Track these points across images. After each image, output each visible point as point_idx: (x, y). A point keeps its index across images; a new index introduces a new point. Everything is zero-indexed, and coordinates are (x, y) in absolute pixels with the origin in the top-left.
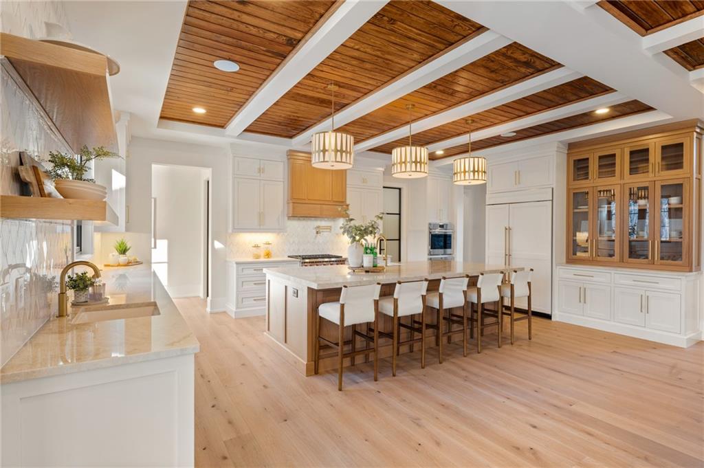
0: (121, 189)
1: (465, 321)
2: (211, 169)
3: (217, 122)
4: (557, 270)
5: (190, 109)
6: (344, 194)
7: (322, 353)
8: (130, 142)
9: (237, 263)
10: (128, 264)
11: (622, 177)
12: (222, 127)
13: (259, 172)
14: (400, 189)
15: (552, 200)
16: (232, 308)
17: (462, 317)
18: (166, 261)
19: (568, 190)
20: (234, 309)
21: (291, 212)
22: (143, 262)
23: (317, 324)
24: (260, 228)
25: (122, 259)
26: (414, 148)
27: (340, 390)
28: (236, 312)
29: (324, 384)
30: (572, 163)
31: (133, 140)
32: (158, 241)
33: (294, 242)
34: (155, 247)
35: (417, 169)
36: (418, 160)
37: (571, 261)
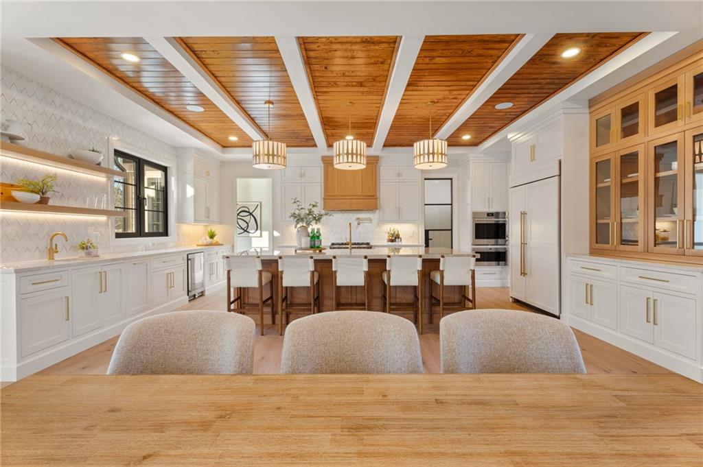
0: (191, 196)
4: (570, 263)
5: (228, 139)
6: (375, 188)
14: (451, 179)
15: (560, 175)
19: (592, 159)
30: (594, 124)
35: (350, 160)
36: (350, 152)
37: (594, 252)
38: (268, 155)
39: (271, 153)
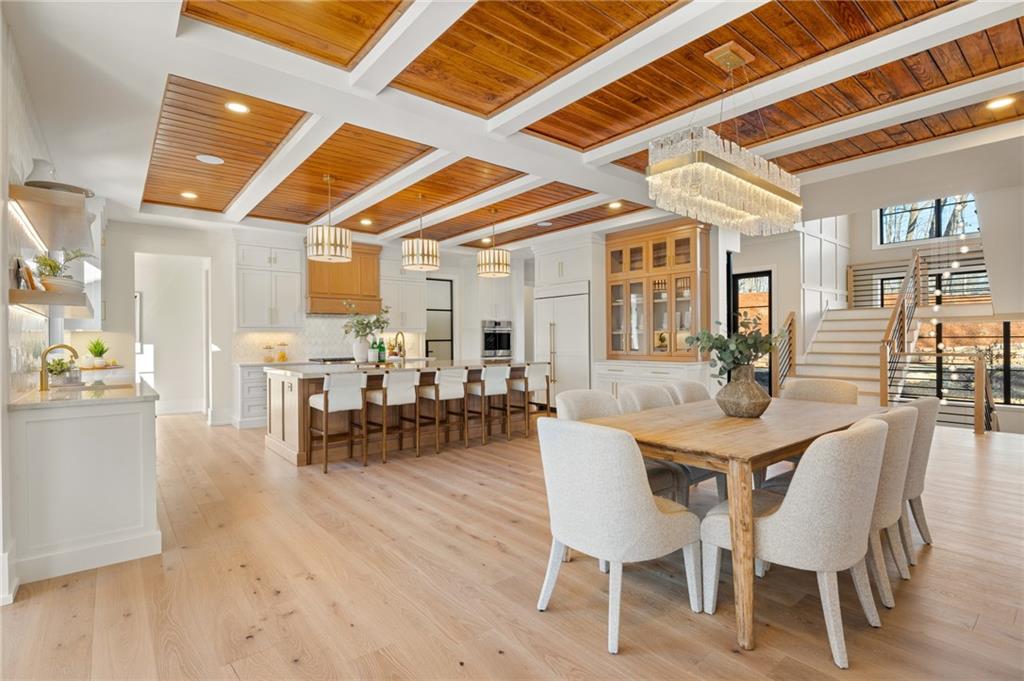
0: (95, 282)
1: (483, 416)
2: (210, 258)
3: (213, 205)
4: (596, 367)
5: (179, 194)
6: (377, 287)
7: (315, 444)
8: (107, 227)
9: (242, 366)
10: (105, 367)
11: (648, 271)
12: (221, 211)
13: (270, 261)
14: (451, 281)
15: (589, 294)
16: (237, 419)
17: (480, 413)
18: (152, 370)
19: (608, 282)
20: (239, 419)
21: (309, 308)
22: (124, 364)
23: (309, 416)
24: (273, 326)
25: (98, 361)
26: (426, 241)
27: (326, 472)
28: (241, 422)
29: (315, 472)
30: (610, 255)
31: (110, 225)
32: (145, 346)
33: (316, 343)
34: (142, 352)
35: (426, 262)
36: (426, 253)
37: (610, 357)
38: (335, 245)
39: (338, 242)
